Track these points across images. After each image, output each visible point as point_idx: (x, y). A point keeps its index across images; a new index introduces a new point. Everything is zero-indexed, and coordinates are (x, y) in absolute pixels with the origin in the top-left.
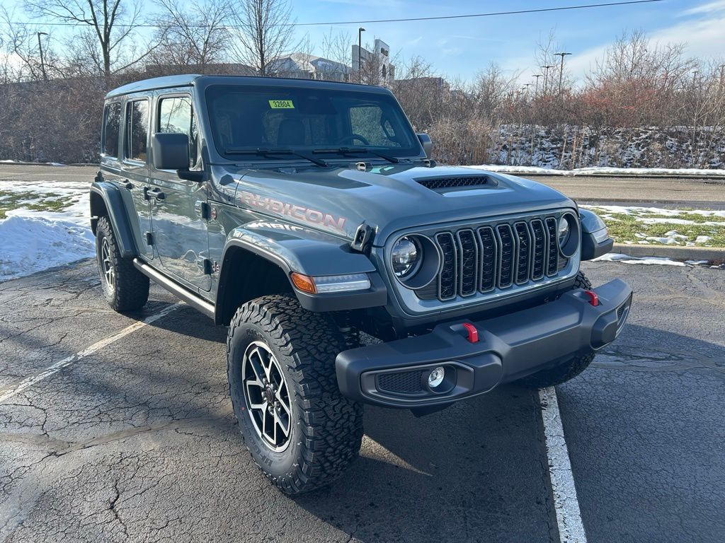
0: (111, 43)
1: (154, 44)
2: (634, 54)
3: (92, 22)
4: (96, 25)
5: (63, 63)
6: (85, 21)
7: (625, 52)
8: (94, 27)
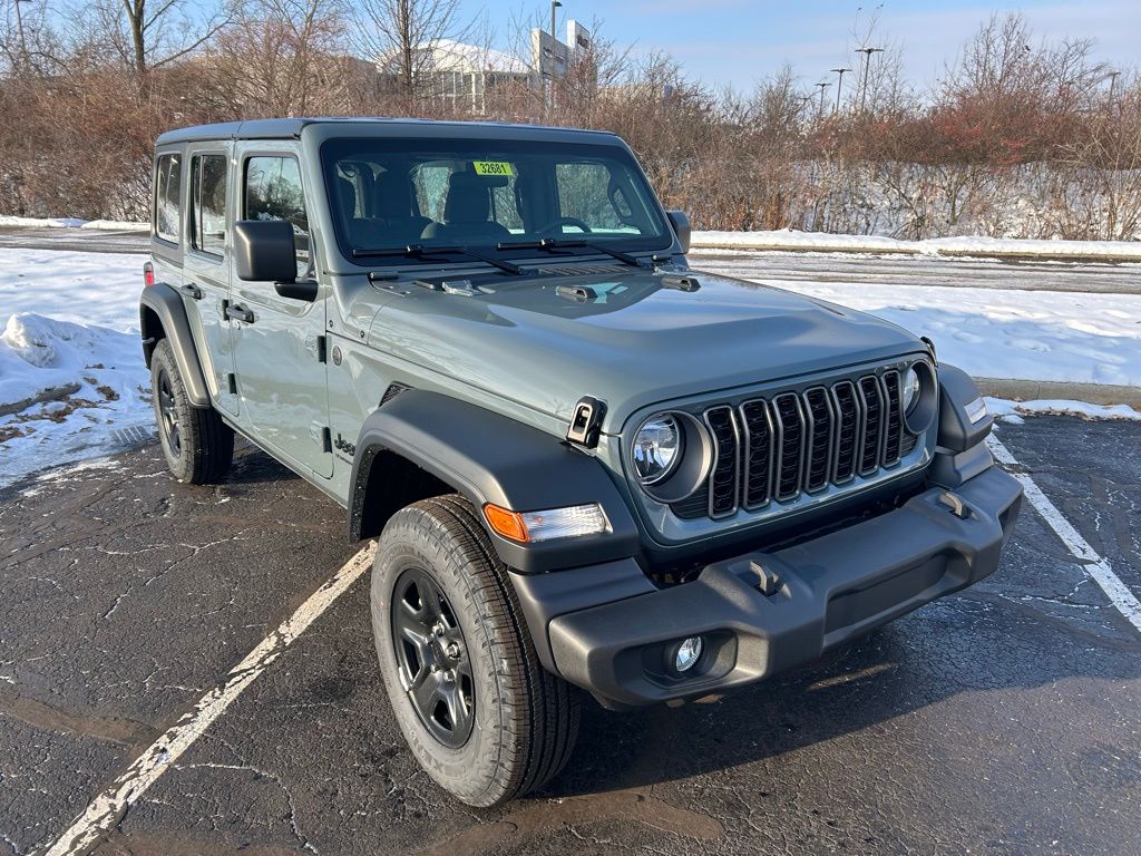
0: (147, 18)
1: (220, 21)
2: (1006, 53)
5: (66, 51)
7: (992, 50)
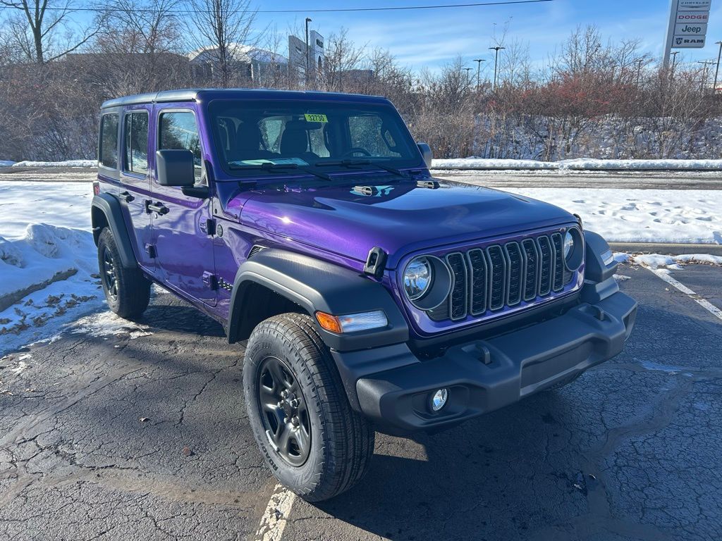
3: (22, 6)
4: (26, 9)
6: (14, 5)
8: (24, 11)
